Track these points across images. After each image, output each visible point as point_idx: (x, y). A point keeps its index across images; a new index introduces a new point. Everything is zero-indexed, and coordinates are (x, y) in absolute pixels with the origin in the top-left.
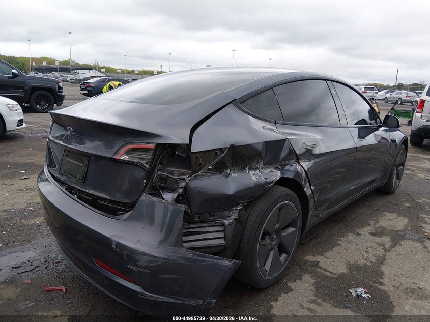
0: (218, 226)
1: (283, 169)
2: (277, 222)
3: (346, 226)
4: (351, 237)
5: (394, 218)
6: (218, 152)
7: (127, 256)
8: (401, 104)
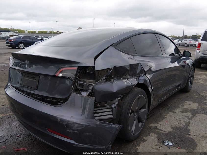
0: (109, 108)
1: (138, 78)
2: (137, 106)
3: (168, 109)
4: (171, 114)
5: (192, 104)
6: (108, 70)
7: (66, 125)
8: (187, 46)
